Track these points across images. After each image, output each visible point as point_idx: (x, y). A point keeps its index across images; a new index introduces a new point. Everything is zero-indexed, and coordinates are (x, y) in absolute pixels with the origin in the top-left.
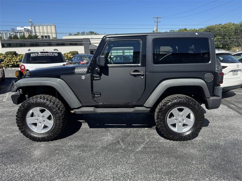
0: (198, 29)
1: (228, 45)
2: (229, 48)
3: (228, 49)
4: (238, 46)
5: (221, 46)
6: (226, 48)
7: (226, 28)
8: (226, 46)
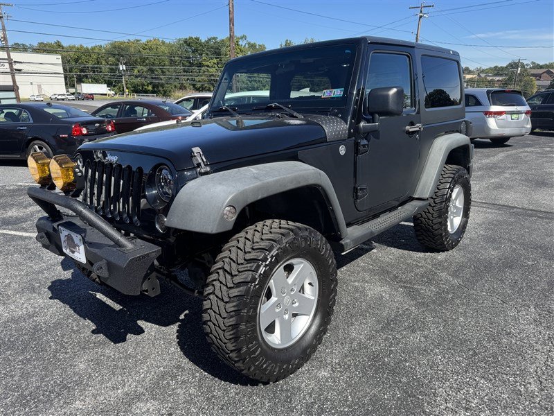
0: (90, 47)
1: (162, 85)
2: (165, 92)
3: (165, 94)
4: (181, 88)
5: (150, 88)
6: (159, 91)
7: (150, 49)
8: (161, 89)
